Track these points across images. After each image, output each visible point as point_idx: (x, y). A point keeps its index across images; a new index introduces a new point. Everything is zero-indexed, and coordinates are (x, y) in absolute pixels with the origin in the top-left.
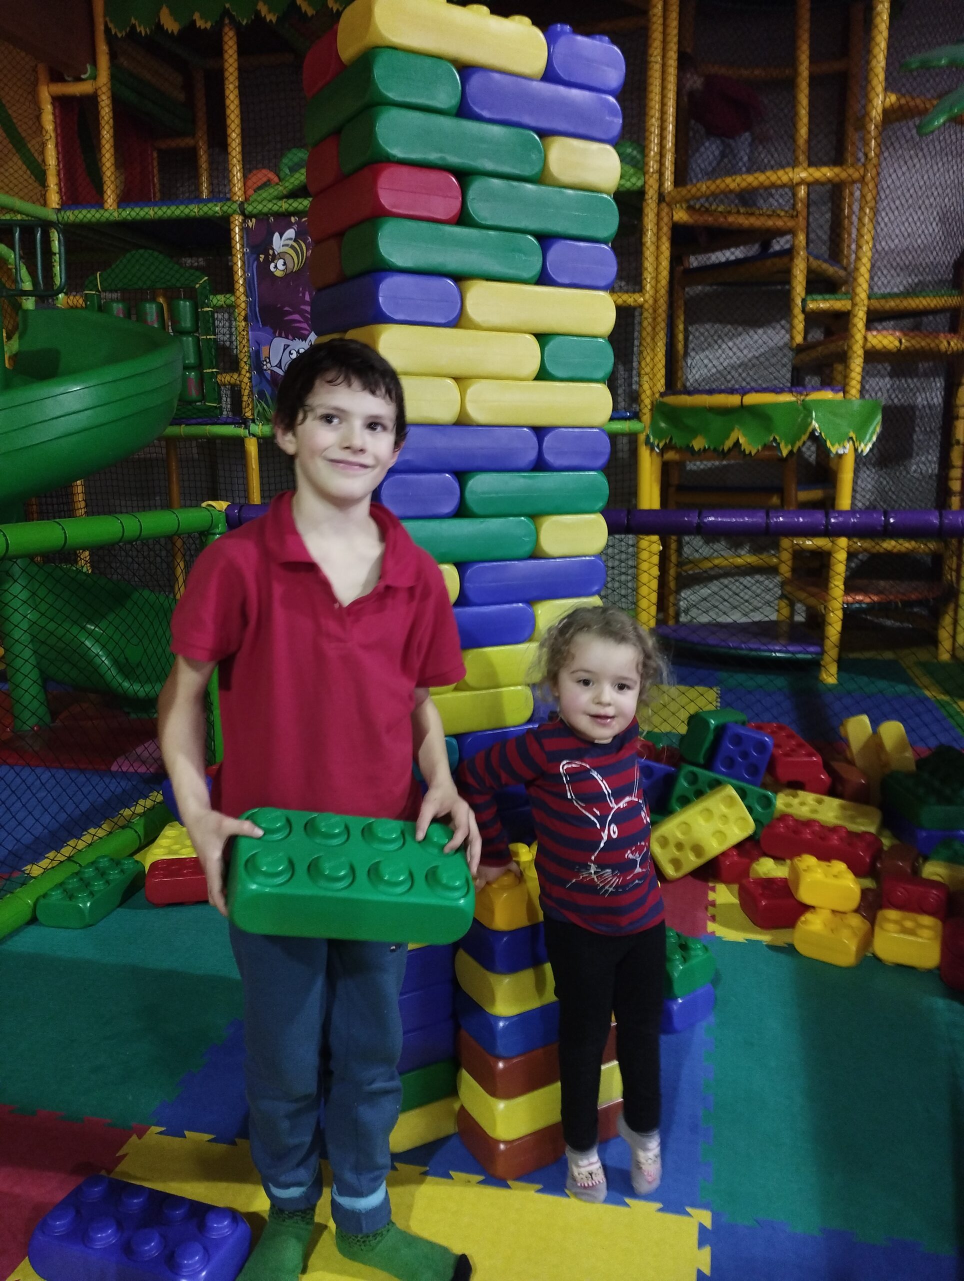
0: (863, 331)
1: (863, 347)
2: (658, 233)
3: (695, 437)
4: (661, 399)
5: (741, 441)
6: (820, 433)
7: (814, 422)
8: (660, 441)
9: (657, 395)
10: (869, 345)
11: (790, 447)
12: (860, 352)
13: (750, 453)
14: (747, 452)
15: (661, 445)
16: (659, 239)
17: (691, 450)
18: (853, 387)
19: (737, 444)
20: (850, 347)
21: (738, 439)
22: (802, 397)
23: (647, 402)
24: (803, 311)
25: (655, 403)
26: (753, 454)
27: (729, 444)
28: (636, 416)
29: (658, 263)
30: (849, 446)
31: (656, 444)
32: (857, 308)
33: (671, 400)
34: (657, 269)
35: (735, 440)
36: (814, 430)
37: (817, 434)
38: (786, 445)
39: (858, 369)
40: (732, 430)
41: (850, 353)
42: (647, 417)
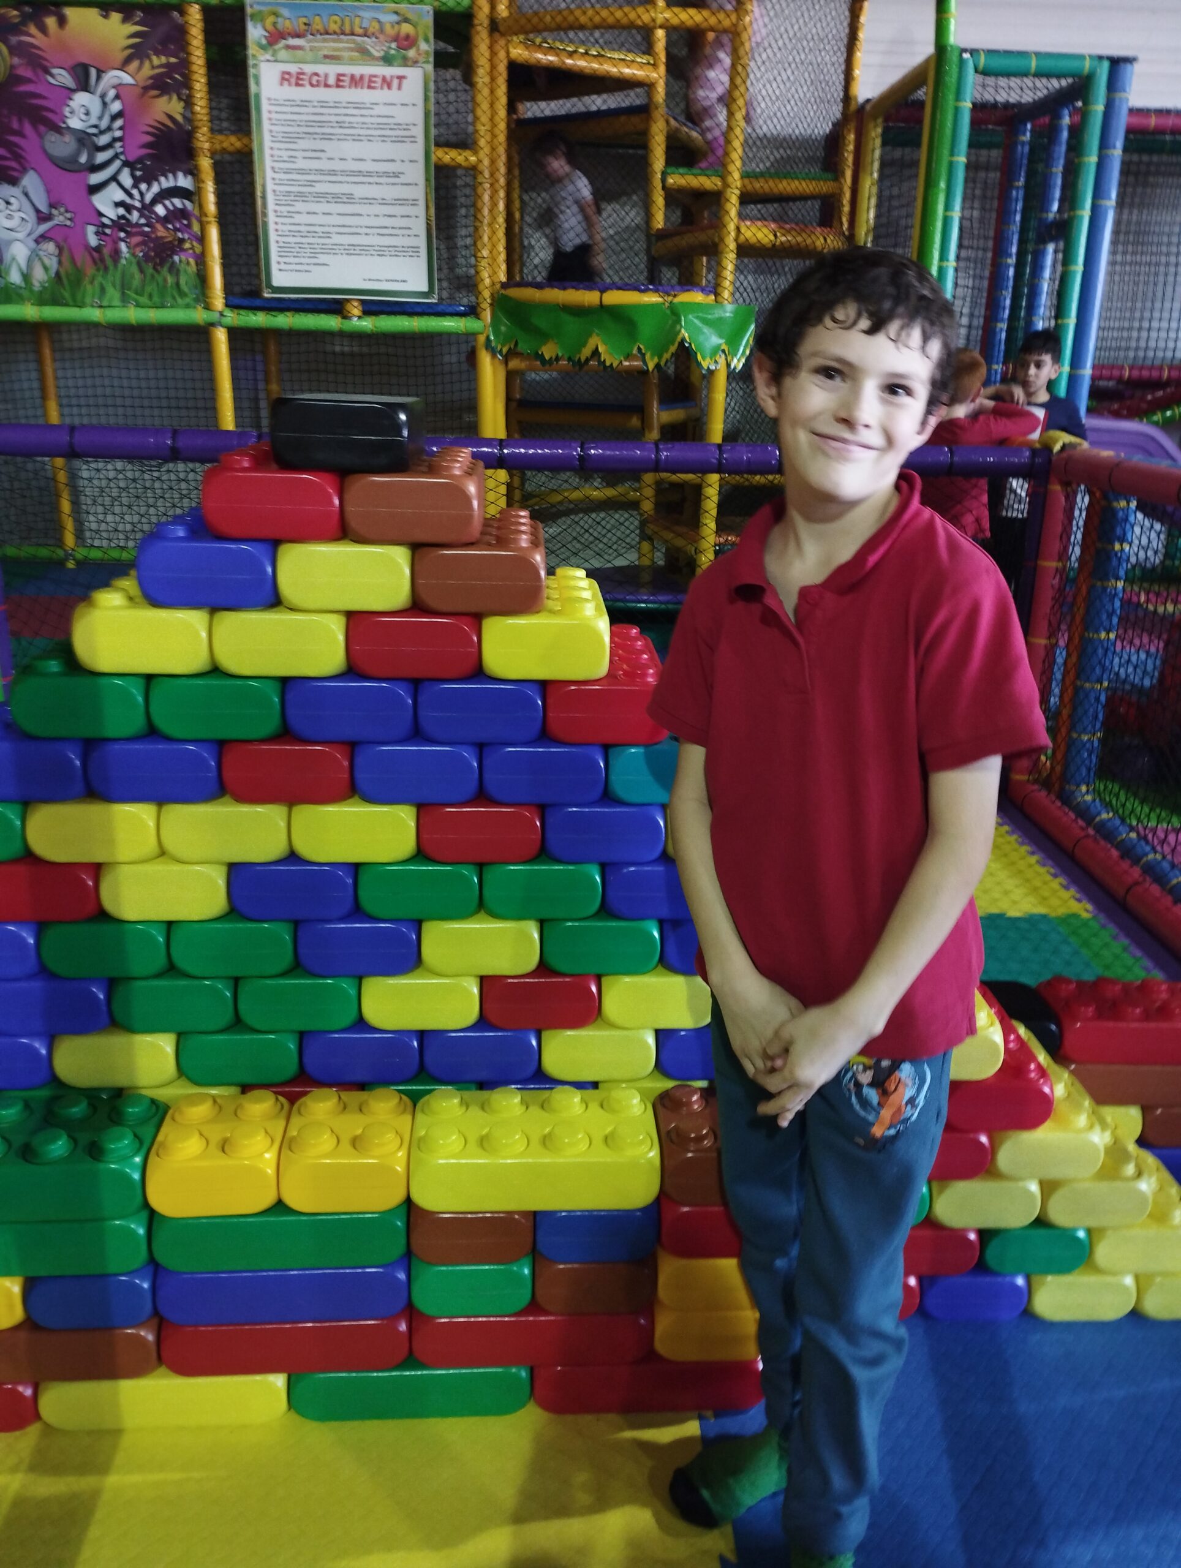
0: (736, 220)
1: (736, 240)
2: (491, 71)
3: (545, 343)
4: (503, 291)
5: (600, 350)
6: (690, 344)
7: (683, 331)
8: (503, 346)
9: (498, 286)
10: (742, 239)
11: (656, 360)
12: (732, 246)
13: (612, 364)
14: (608, 364)
15: (505, 350)
16: (493, 79)
17: (540, 357)
18: (725, 288)
19: (596, 353)
20: (722, 240)
21: (597, 348)
22: (670, 298)
23: (486, 294)
24: (664, 188)
25: (496, 296)
26: (615, 365)
27: (586, 352)
28: (473, 311)
29: (494, 113)
30: (722, 360)
31: (499, 349)
32: (729, 190)
33: (515, 293)
34: (491, 119)
35: (594, 347)
36: (683, 340)
37: (687, 345)
38: (652, 359)
39: (730, 267)
40: (590, 335)
41: (722, 246)
42: (487, 315)
